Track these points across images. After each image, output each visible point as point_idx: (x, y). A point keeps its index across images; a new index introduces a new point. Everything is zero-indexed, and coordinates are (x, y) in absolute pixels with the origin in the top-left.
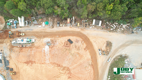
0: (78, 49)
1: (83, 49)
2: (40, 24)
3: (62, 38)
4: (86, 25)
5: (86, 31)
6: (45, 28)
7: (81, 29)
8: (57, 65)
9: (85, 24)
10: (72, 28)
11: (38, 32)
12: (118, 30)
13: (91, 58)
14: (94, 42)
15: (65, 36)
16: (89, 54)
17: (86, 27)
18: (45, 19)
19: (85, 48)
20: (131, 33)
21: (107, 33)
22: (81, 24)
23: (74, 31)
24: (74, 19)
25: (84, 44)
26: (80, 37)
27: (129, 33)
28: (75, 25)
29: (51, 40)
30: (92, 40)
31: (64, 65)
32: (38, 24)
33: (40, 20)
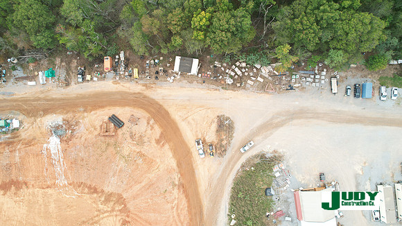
0: (141, 142)
1: (153, 142)
2: (34, 78)
3: (93, 112)
4: (157, 72)
5: (159, 91)
6: (46, 88)
7: (145, 85)
8: (90, 188)
9: (153, 70)
10: (119, 83)
11: (27, 101)
12: (249, 82)
13: (177, 165)
14: (183, 120)
15: (102, 107)
16: (171, 156)
17: (157, 78)
18: (45, 62)
19: (158, 138)
20: (287, 89)
21: (217, 92)
22: (142, 71)
23: (126, 93)
24: (122, 59)
25: (156, 127)
26: (142, 108)
27: (280, 89)
28: (127, 74)
29: (64, 120)
30: (176, 115)
31: (107, 189)
32: (27, 78)
33: (31, 66)
